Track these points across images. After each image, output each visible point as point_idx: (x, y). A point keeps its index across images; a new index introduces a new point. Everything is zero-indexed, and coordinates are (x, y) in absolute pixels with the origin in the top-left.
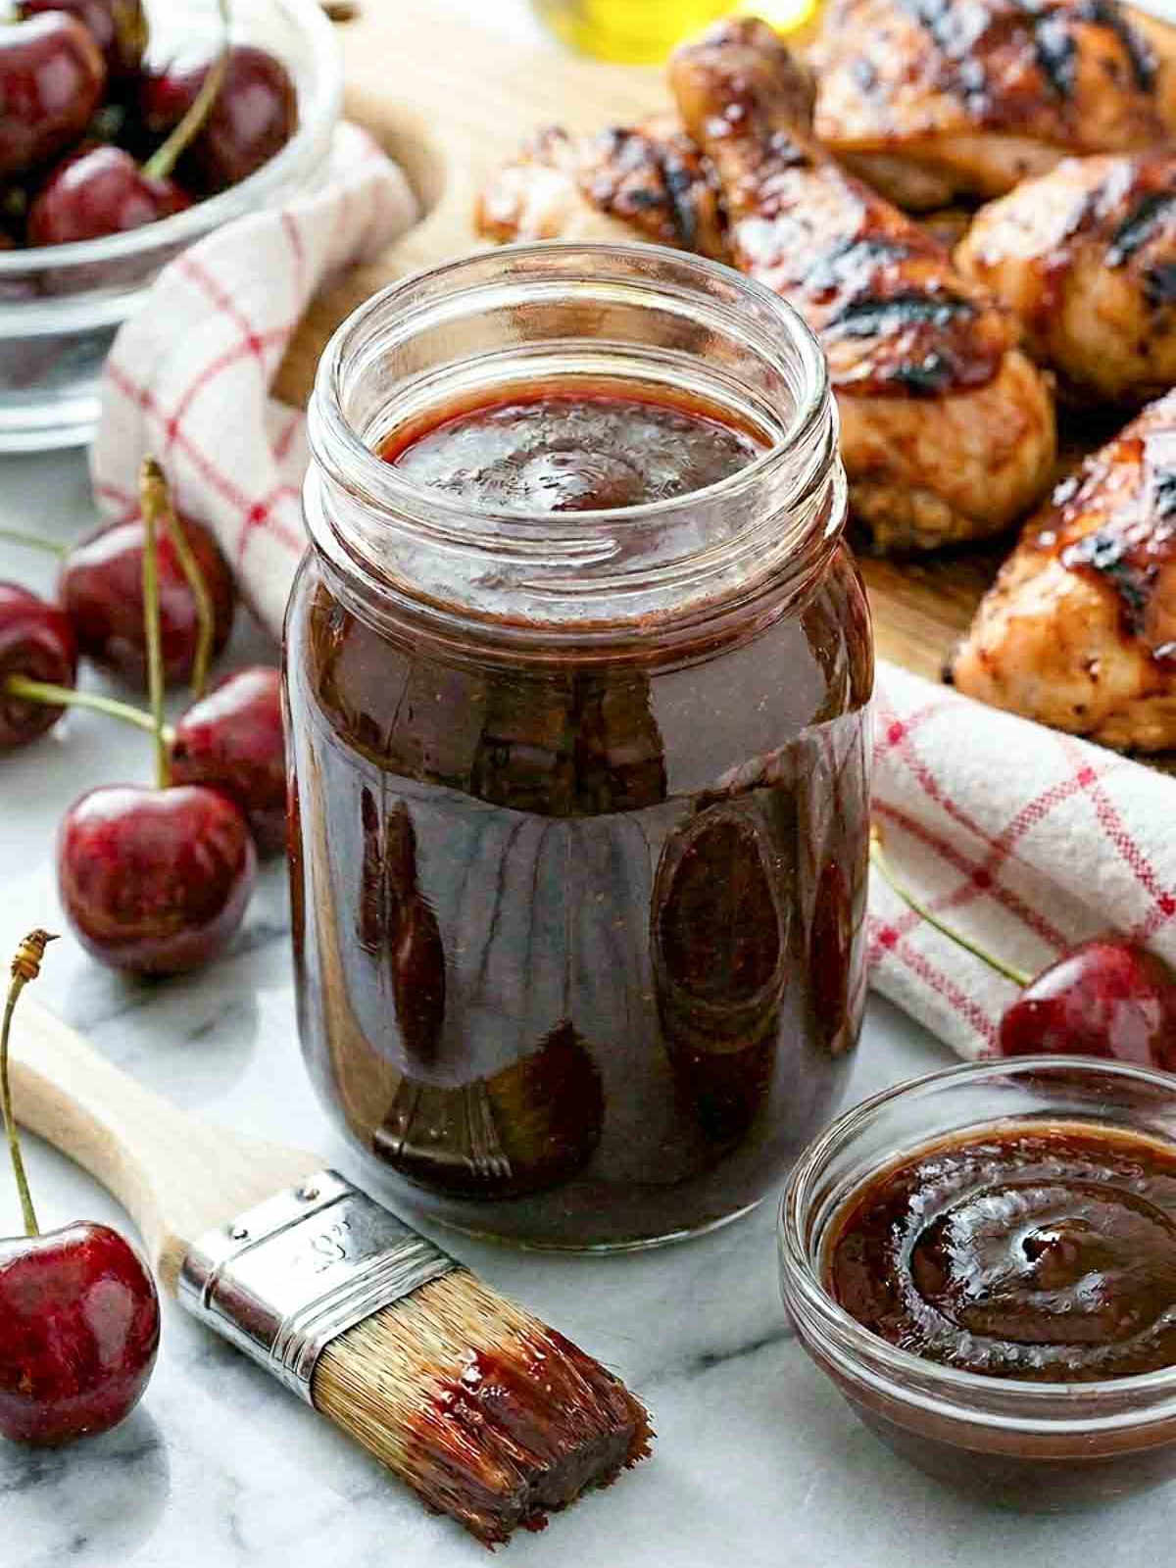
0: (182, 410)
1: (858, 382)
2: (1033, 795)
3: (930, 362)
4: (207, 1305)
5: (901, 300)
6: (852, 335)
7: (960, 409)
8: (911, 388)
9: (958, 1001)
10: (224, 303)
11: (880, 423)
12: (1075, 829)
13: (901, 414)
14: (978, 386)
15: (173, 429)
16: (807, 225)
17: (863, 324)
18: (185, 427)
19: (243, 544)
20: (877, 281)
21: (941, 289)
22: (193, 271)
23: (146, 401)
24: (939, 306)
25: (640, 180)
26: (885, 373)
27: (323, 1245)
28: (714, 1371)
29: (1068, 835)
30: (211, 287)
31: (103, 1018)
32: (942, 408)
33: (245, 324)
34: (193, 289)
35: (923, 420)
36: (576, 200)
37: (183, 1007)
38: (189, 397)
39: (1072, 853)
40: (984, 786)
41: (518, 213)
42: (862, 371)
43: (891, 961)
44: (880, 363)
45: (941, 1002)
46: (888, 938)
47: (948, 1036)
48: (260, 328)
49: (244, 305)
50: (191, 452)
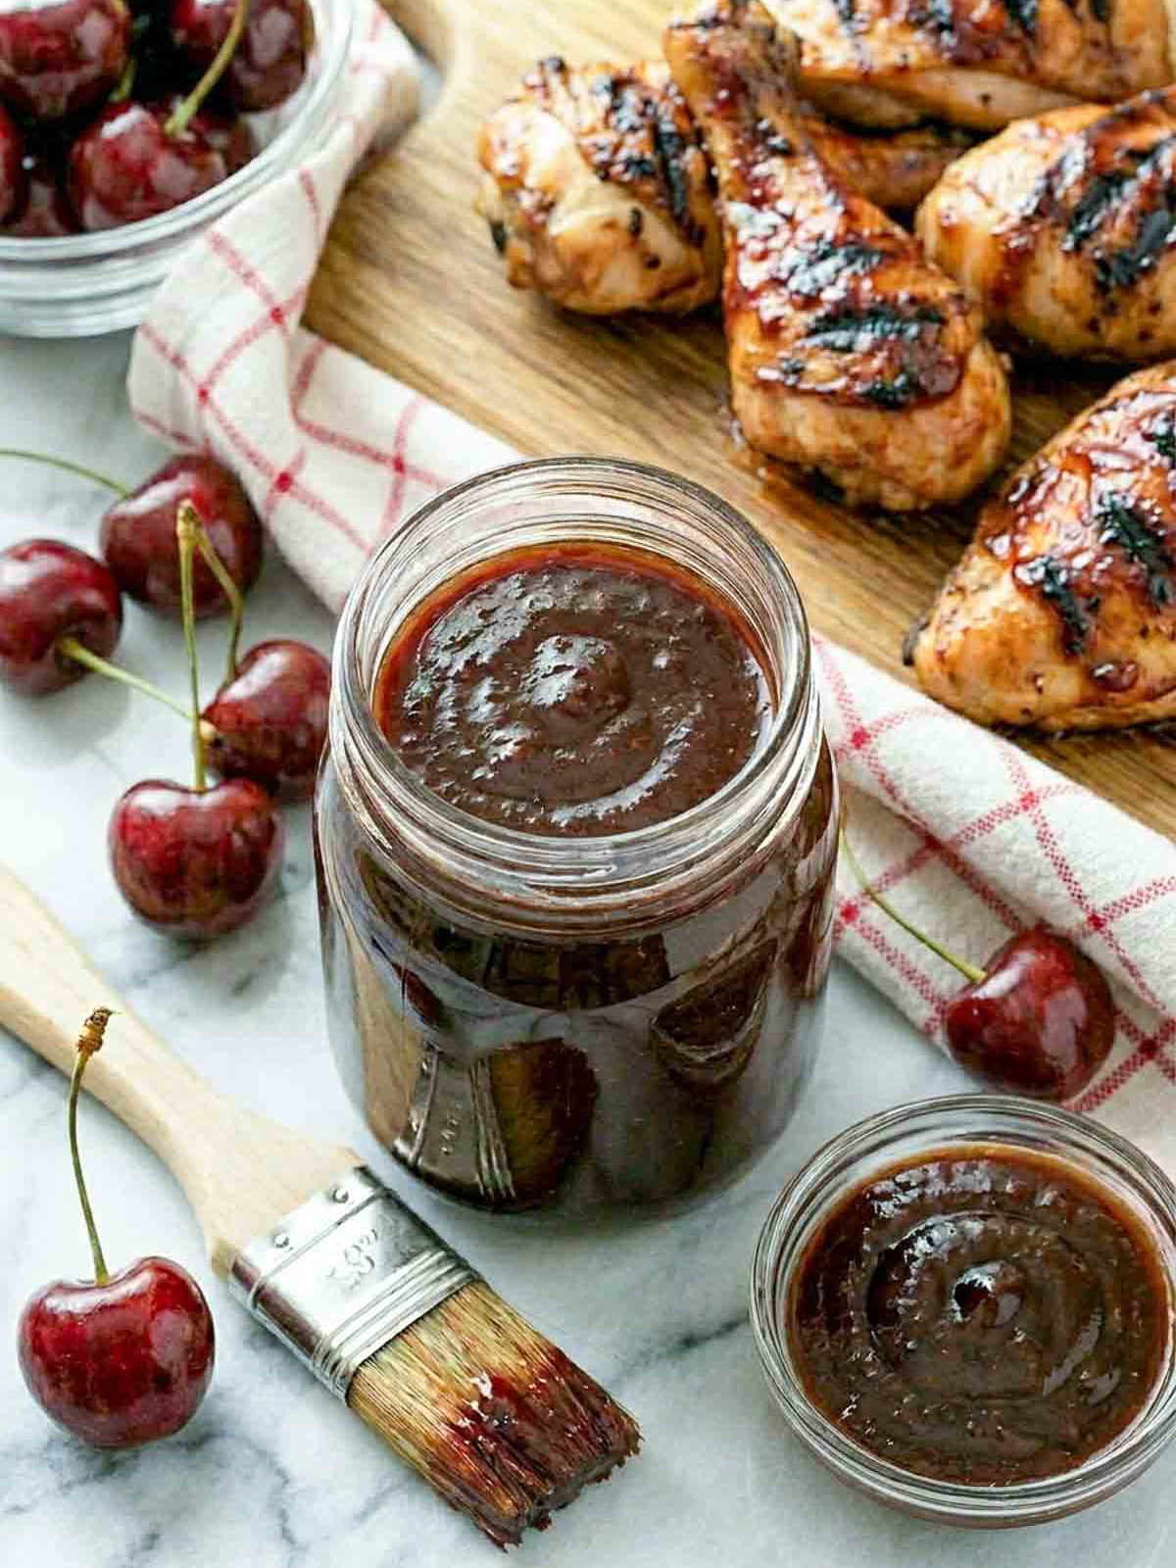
0: (211, 381)
1: (833, 393)
2: (982, 810)
3: (900, 381)
4: (255, 1306)
5: (874, 315)
6: (831, 347)
7: (926, 420)
8: (881, 400)
9: (910, 974)
10: (248, 277)
11: (854, 430)
12: (1016, 848)
13: (871, 422)
14: (943, 396)
15: (203, 394)
16: (789, 219)
17: (840, 338)
18: (215, 394)
19: (270, 506)
20: (853, 293)
21: (912, 300)
22: (218, 244)
23: (178, 361)
24: (908, 320)
25: (636, 145)
26: (859, 388)
27: (354, 1254)
28: (695, 1353)
29: (1010, 851)
30: (235, 260)
31: (154, 973)
32: (910, 421)
33: (267, 297)
34: (219, 263)
35: (891, 428)
36: (576, 160)
37: (225, 961)
38: (219, 367)
39: (1014, 865)
40: (938, 798)
41: (522, 166)
42: (839, 384)
43: (851, 934)
44: (855, 377)
45: (894, 973)
46: (849, 913)
47: (901, 1003)
48: (281, 298)
49: (268, 278)
50: (220, 419)
